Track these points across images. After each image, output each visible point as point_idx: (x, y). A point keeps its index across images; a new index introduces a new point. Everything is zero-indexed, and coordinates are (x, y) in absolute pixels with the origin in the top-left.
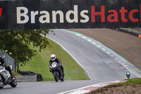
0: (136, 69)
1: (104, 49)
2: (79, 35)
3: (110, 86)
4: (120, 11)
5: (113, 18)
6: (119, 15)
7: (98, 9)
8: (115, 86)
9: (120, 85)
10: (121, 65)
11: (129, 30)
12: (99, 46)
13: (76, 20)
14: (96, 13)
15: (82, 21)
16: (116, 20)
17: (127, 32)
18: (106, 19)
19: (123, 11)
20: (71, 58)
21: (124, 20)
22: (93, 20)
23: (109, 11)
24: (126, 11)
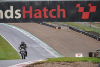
0: (55, 51)
1: (31, 38)
2: (14, 27)
3: (36, 64)
4: (43, 10)
5: (38, 15)
6: (43, 13)
7: (27, 9)
8: (39, 63)
9: (42, 63)
10: (44, 49)
11: (50, 23)
12: (28, 35)
13: (12, 16)
14: (26, 12)
15: (16, 17)
16: (40, 17)
17: (48, 25)
18: (33, 16)
19: (45, 10)
20: (8, 44)
21: (46, 16)
22: (24, 17)
23: (35, 11)
24: (47, 10)
